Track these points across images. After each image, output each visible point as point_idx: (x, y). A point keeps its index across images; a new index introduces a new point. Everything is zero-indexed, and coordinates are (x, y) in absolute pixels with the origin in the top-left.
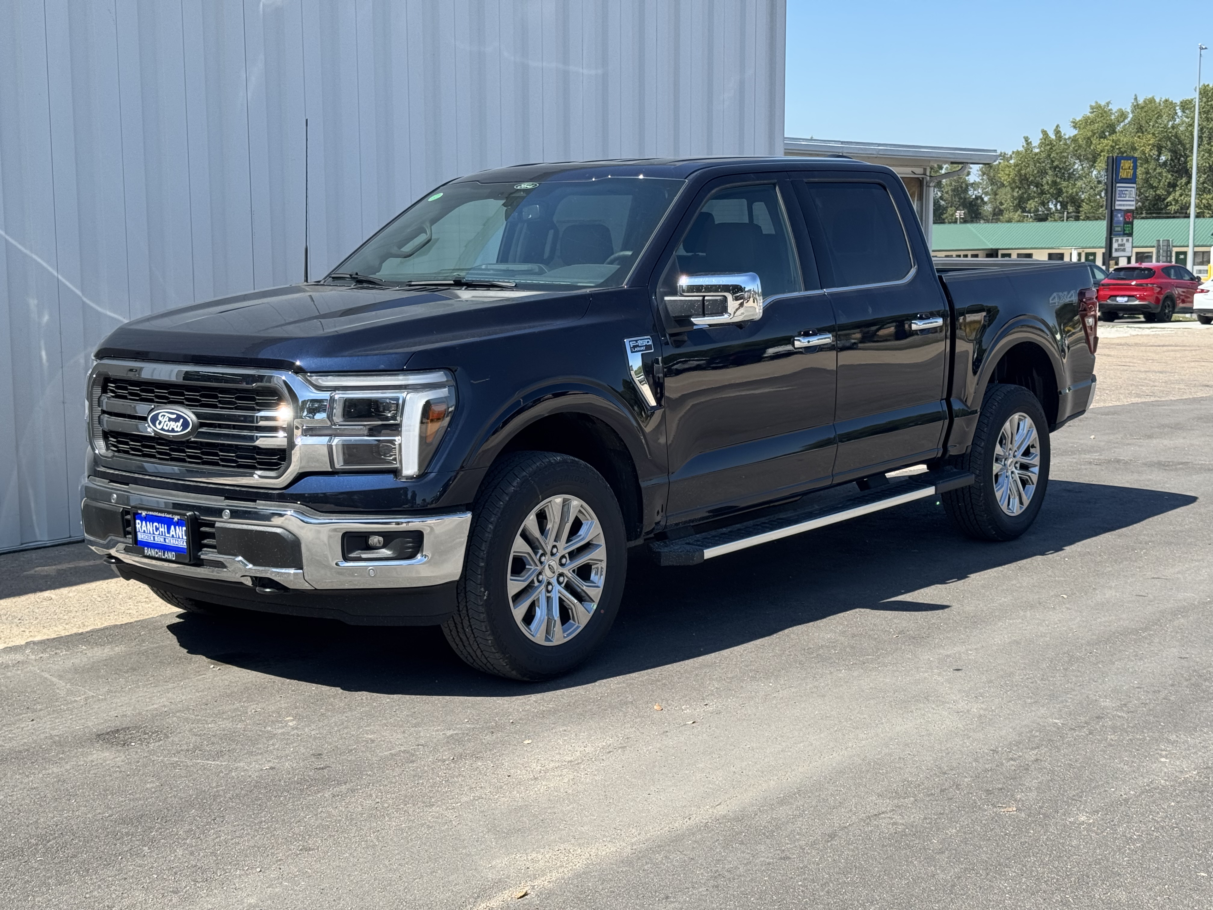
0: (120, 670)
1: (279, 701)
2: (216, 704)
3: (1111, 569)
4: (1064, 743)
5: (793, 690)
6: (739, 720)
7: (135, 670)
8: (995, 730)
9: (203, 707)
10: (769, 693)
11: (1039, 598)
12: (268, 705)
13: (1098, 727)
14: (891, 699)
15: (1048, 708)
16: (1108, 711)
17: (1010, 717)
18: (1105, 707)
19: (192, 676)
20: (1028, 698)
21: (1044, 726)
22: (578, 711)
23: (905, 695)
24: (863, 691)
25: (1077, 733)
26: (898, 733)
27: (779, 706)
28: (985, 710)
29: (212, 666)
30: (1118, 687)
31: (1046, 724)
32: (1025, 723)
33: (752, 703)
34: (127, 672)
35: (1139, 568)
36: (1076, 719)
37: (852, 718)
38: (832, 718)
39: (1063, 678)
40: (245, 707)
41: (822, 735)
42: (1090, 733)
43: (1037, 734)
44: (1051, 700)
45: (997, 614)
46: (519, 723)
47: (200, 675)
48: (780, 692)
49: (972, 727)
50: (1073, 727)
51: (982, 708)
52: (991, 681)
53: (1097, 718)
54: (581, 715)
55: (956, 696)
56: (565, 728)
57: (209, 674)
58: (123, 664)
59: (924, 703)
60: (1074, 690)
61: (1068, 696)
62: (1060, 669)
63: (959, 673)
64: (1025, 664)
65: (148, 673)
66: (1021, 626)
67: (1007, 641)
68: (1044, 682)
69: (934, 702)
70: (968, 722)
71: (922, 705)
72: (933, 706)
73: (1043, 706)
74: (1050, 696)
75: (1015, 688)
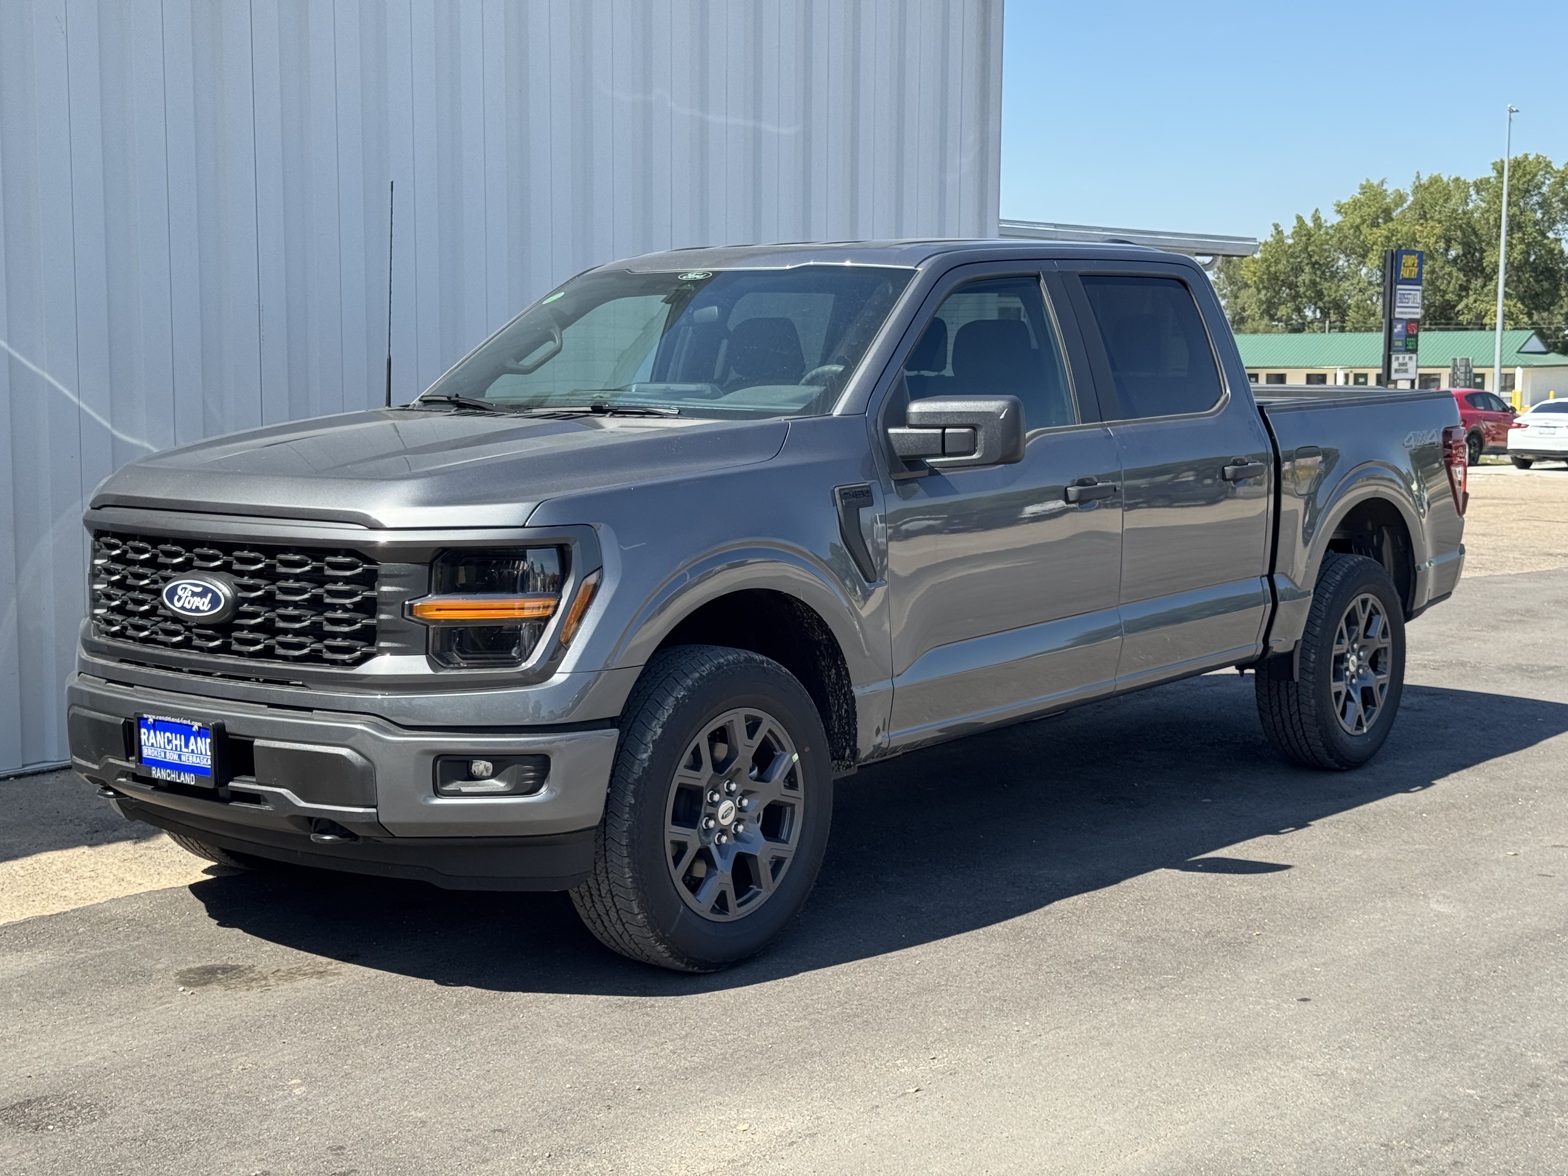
0: (42, 994)
1: (281, 1050)
2: (183, 1055)
3: (1490, 832)
4: (1489, 1132)
5: (1062, 1033)
6: (986, 1086)
7: (64, 993)
8: (1381, 1109)
9: (163, 1060)
10: (1026, 1038)
11: (1400, 879)
12: (264, 1057)
13: (1535, 1102)
14: (1213, 1051)
15: (1454, 1069)
16: (1544, 1073)
17: (1399, 1084)
18: (1537, 1068)
19: (150, 1005)
20: (1419, 1050)
21: (1454, 1101)
22: (738, 1067)
23: (1233, 1044)
24: (1168, 1036)
25: (1506, 1113)
26: (1233, 1112)
27: (1044, 1062)
28: (1359, 1071)
29: (181, 989)
30: (1549, 1032)
31: (1455, 1097)
32: (1423, 1095)
33: (1002, 1056)
34: (52, 997)
35: (1531, 829)
36: (1499, 1088)
37: (1159, 1083)
38: (1128, 1084)
39: (1464, 1016)
40: (228, 1061)
41: (1117, 1115)
42: (1527, 1114)
43: (1446, 1115)
44: (1455, 1054)
45: (1344, 904)
46: (649, 1090)
47: (162, 1004)
48: (1043, 1037)
49: (1344, 1101)
50: (1498, 1103)
51: (1353, 1069)
52: (1358, 1021)
53: (1531, 1085)
54: (744, 1075)
55: (1309, 1046)
56: (720, 1099)
57: (177, 1002)
58: (46, 984)
59: (1265, 1059)
60: (1485, 1037)
61: (1479, 1046)
62: (1455, 1000)
63: (1307, 1006)
64: (1401, 989)
65: (83, 999)
66: (1382, 924)
67: (1368, 950)
68: (1436, 1022)
69: (1278, 1056)
70: (1337, 1093)
71: (1261, 1062)
72: (1279, 1064)
73: (1444, 1065)
74: (1450, 1046)
75: (1397, 1034)
